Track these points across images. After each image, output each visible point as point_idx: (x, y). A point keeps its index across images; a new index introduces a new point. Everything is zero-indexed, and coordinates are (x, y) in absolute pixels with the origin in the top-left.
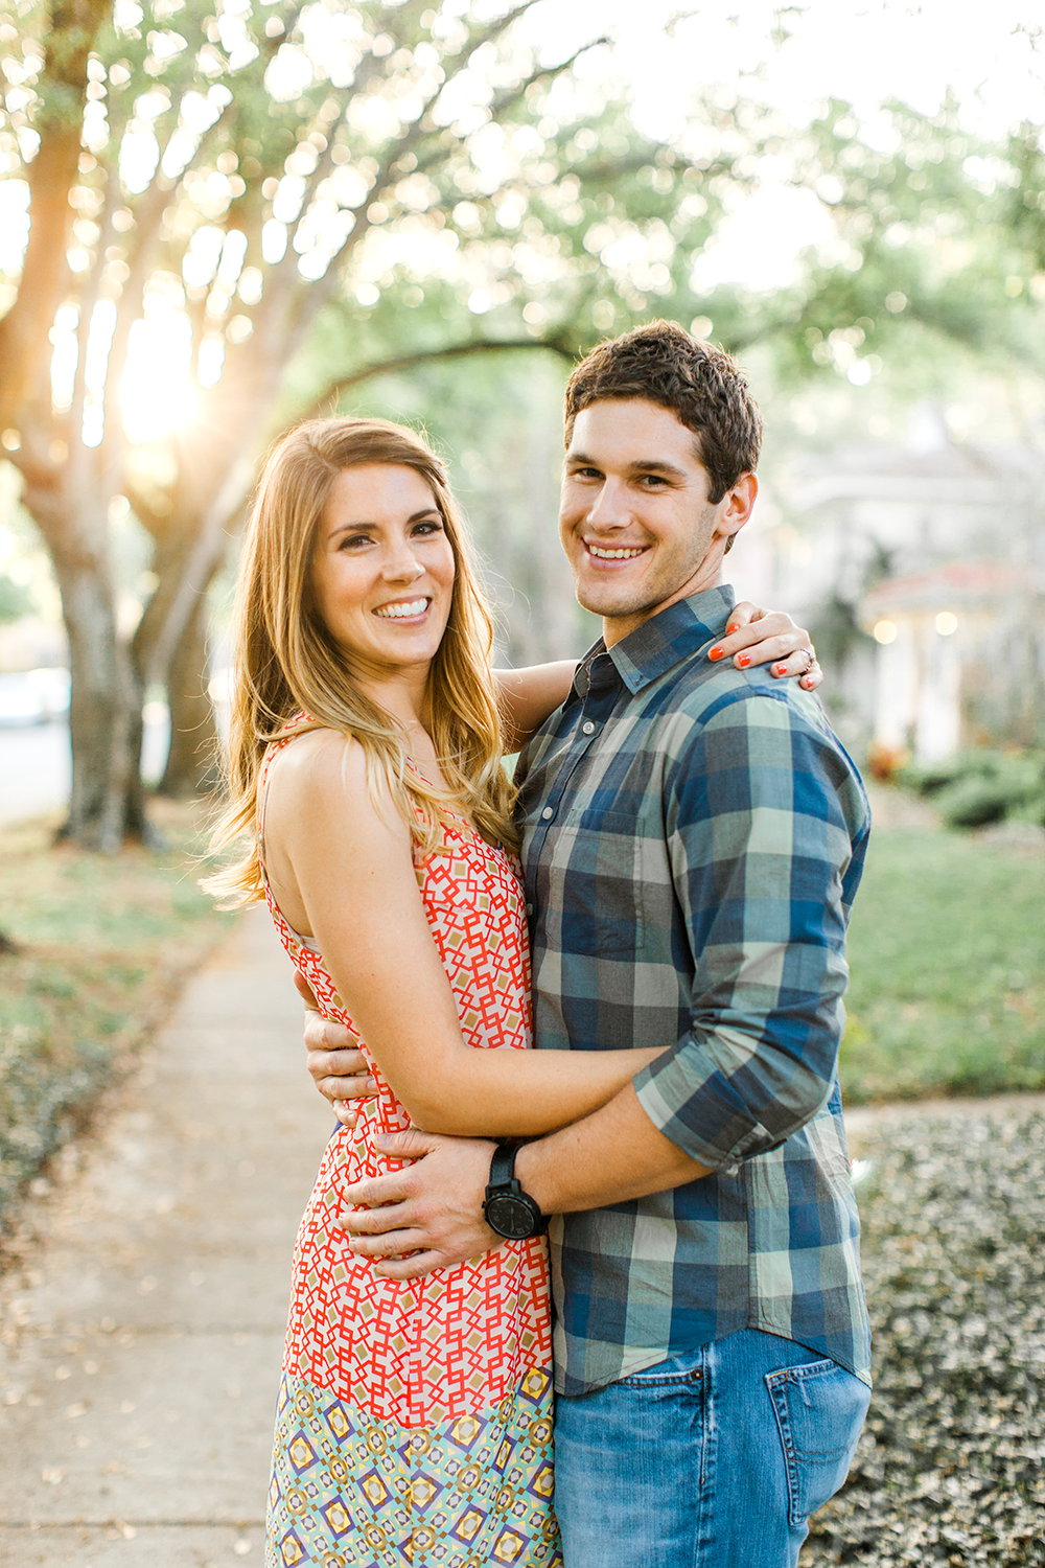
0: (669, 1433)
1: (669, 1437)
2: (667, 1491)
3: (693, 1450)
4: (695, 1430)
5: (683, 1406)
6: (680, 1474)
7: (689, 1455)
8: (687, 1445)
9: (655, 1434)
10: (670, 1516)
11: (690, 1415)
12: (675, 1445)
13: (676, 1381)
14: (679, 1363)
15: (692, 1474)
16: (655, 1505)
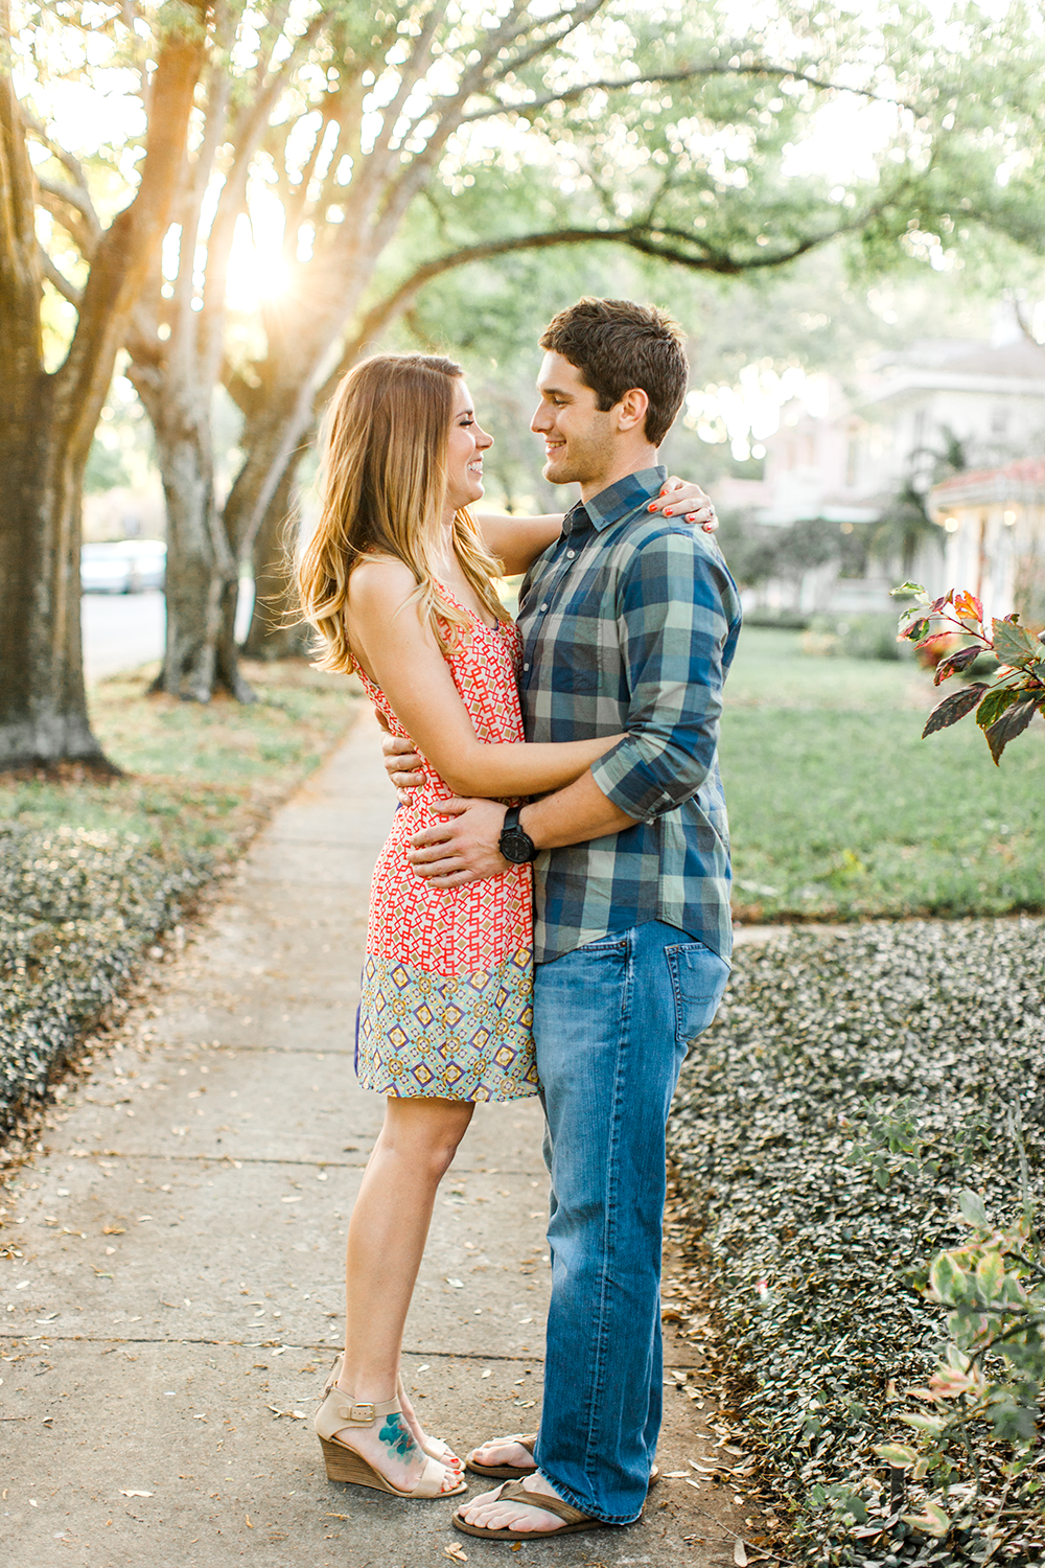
0: (605, 979)
1: (604, 981)
2: (602, 1013)
3: (619, 989)
4: (620, 977)
5: (614, 962)
6: (610, 1003)
7: (616, 992)
8: (615, 986)
9: (597, 979)
10: (604, 1028)
11: (618, 968)
12: (608, 986)
13: (610, 947)
14: (613, 938)
15: (617, 1003)
16: (595, 1022)
